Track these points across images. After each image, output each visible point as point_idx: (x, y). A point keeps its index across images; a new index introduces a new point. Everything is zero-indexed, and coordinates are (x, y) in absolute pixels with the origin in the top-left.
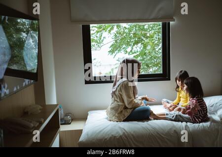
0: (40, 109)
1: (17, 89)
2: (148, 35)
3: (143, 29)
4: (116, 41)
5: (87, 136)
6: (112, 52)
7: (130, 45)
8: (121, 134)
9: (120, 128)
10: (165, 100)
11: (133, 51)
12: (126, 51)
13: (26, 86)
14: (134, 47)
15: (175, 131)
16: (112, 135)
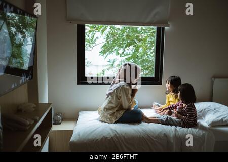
0: (34, 108)
1: (15, 87)
2: (141, 38)
3: (136, 32)
4: (108, 42)
5: (78, 136)
6: (103, 52)
7: (122, 47)
8: (113, 135)
9: (112, 129)
10: (156, 103)
11: (125, 53)
12: (118, 53)
13: (23, 84)
14: (126, 49)
15: (165, 134)
16: (104, 136)
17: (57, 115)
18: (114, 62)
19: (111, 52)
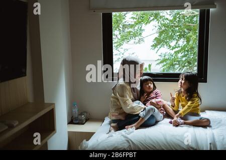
7: (174, 39)
17: (81, 114)
19: (163, 45)
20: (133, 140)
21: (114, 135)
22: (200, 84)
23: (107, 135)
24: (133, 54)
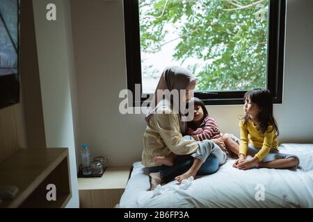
4: (185, 40)
6: (178, 56)
7: (207, 45)
12: (201, 55)
14: (213, 49)
17: (95, 161)
18: (194, 70)
19: (190, 53)
20: (197, 199)
21: (162, 192)
22: (275, 106)
23: (151, 193)
24: (151, 67)
